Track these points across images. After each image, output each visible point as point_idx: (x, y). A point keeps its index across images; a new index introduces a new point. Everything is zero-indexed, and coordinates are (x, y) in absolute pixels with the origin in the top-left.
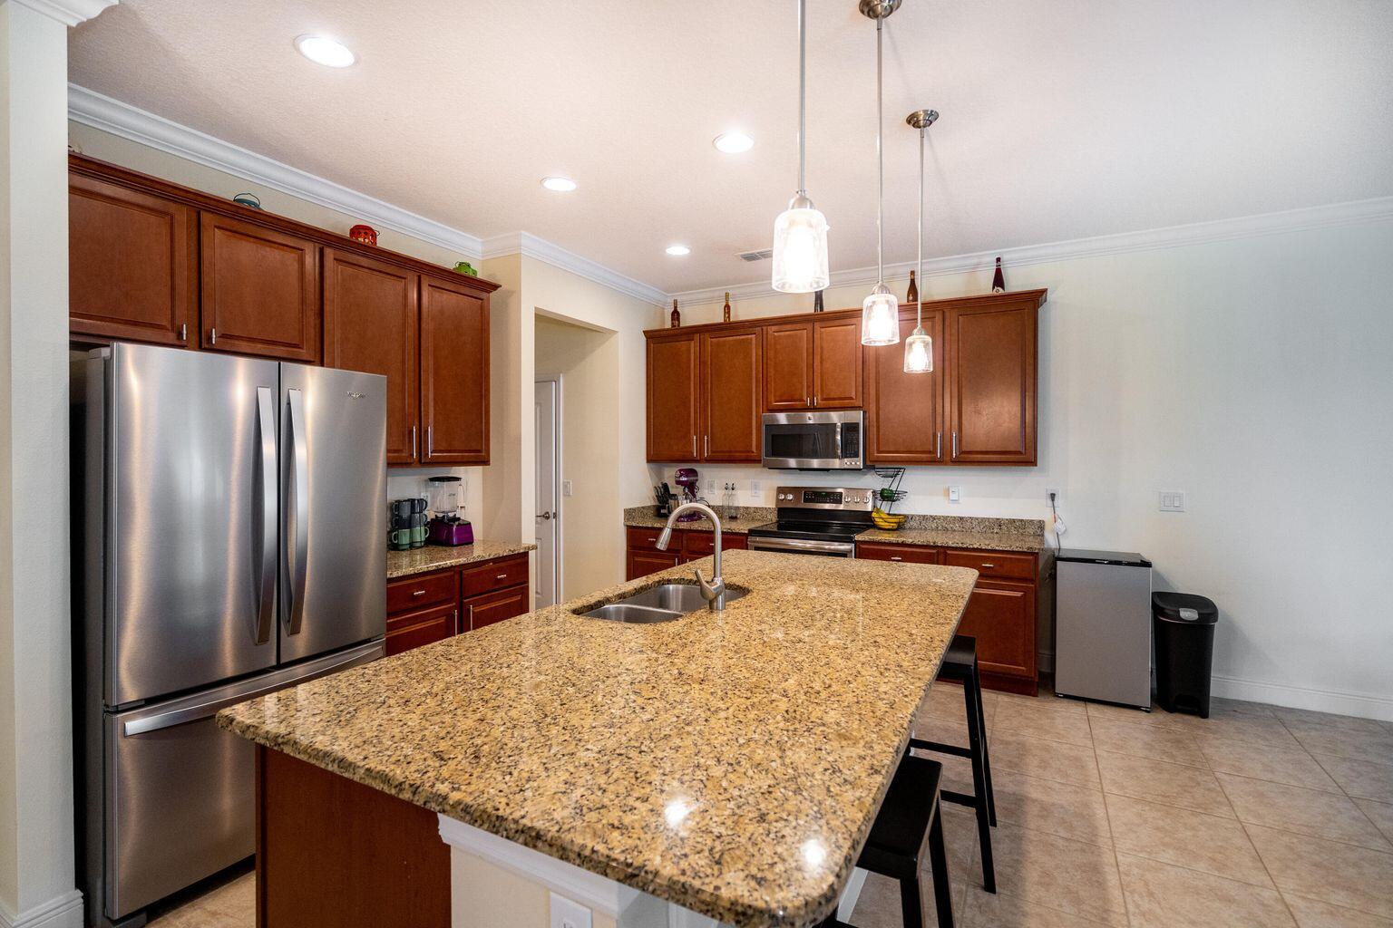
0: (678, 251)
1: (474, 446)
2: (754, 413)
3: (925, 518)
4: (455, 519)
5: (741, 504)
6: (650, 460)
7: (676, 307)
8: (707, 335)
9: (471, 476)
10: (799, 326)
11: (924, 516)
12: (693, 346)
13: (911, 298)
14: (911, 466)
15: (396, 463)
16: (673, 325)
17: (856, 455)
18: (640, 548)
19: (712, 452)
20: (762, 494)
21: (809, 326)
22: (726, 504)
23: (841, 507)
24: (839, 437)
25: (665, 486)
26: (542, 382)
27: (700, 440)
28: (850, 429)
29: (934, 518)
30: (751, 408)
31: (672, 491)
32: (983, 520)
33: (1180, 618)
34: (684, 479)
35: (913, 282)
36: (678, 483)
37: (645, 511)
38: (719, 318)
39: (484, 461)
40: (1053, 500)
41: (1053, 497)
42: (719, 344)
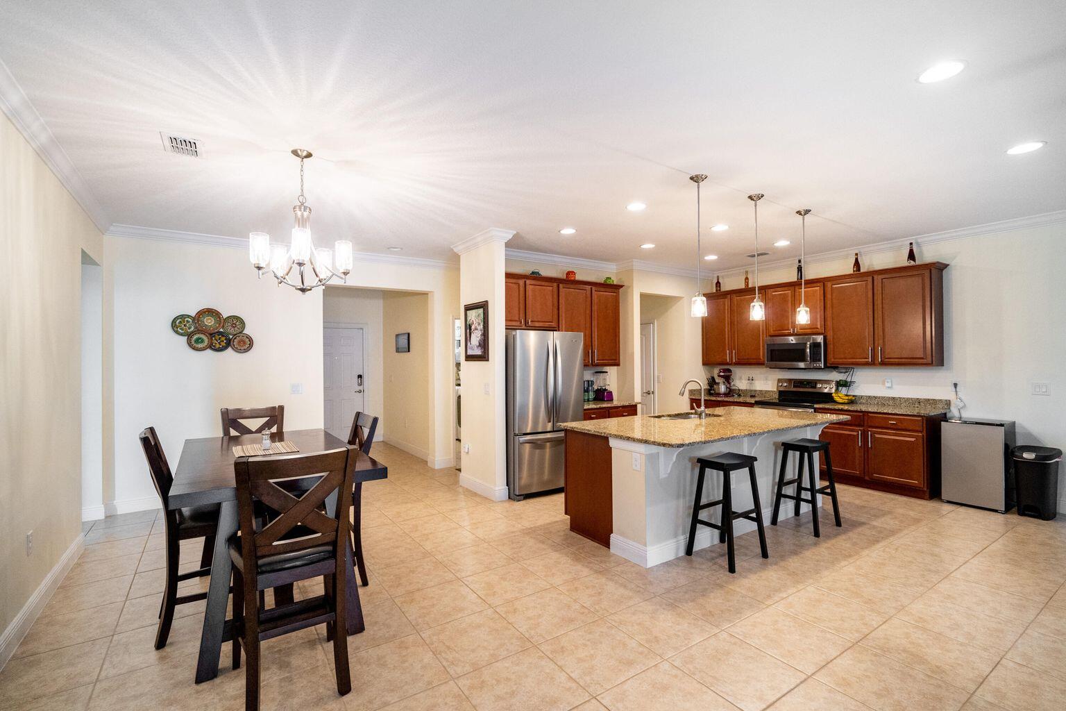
0: (712, 258)
1: (614, 358)
2: (761, 338)
3: (869, 397)
4: (605, 390)
5: (758, 388)
6: (704, 364)
7: (718, 280)
8: (734, 295)
9: (612, 371)
10: (786, 289)
12: (727, 302)
13: (857, 270)
14: (859, 367)
15: (586, 365)
16: (717, 291)
17: (820, 361)
19: (738, 359)
20: (770, 382)
21: (792, 288)
22: (748, 388)
24: (808, 350)
25: (713, 378)
26: (645, 324)
27: (731, 353)
28: (815, 346)
30: (760, 335)
31: (717, 381)
32: (908, 399)
33: (1022, 458)
34: (722, 374)
35: (857, 259)
36: (719, 376)
38: (743, 286)
39: (618, 365)
40: (956, 387)
41: (955, 385)
42: (741, 300)
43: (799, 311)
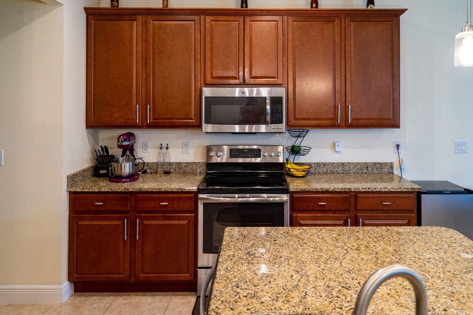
2: (193, 87)
3: (318, 164)
5: (174, 160)
6: (89, 125)
8: (149, 18)
10: (232, 18)
11: (318, 163)
12: (136, 26)
13: (314, 5)
16: (112, 5)
17: (281, 122)
18: (84, 212)
19: (154, 119)
20: (191, 151)
21: (241, 19)
22: (161, 160)
23: (258, 160)
24: (268, 107)
25: (105, 149)
27: (142, 109)
28: (276, 101)
29: (324, 164)
30: (191, 82)
31: (112, 154)
32: (357, 164)
34: (126, 143)
37: (85, 174)
40: (398, 149)
41: (398, 146)
42: (161, 27)
43: (462, 39)
